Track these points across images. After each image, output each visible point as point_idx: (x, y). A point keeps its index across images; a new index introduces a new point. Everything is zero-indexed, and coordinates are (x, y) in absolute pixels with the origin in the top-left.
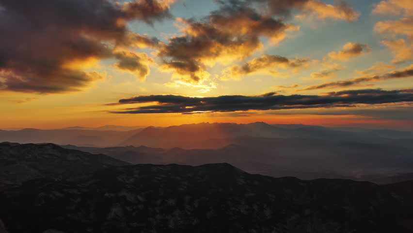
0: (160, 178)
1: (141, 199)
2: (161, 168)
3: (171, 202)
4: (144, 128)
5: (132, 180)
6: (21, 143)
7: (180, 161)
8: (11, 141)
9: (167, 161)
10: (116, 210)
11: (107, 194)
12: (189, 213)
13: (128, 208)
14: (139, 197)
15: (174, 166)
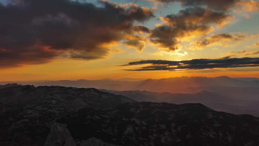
0: (155, 111)
1: (144, 123)
2: (156, 105)
3: (163, 126)
4: (146, 79)
5: (139, 111)
6: (78, 87)
7: (169, 101)
8: (73, 86)
9: (160, 100)
10: (129, 129)
11: (124, 119)
12: (174, 134)
13: (137, 128)
14: (143, 122)
15: (164, 104)
